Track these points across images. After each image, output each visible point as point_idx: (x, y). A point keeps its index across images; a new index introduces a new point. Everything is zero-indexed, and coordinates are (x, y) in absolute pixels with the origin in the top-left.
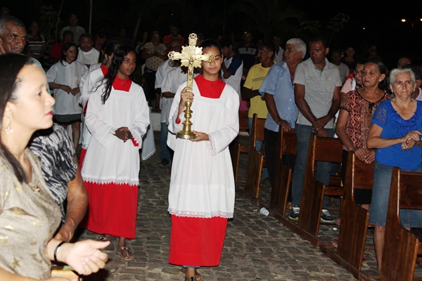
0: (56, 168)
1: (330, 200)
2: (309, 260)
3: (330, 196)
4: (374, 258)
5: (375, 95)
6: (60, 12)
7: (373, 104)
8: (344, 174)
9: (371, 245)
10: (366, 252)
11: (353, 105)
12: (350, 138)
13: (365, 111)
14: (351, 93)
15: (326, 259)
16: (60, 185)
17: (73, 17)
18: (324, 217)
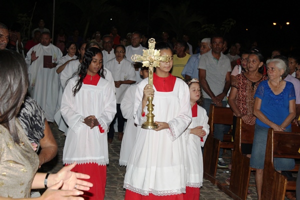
0: (30, 129)
1: (224, 151)
2: (210, 194)
3: (224, 149)
4: (255, 193)
5: (256, 77)
6: (32, 18)
7: (255, 83)
8: (234, 133)
9: (253, 183)
10: (250, 188)
11: (240, 84)
12: (238, 107)
13: (249, 88)
14: (239, 75)
15: (221, 193)
16: (33, 141)
17: (42, 22)
18: (220, 163)
